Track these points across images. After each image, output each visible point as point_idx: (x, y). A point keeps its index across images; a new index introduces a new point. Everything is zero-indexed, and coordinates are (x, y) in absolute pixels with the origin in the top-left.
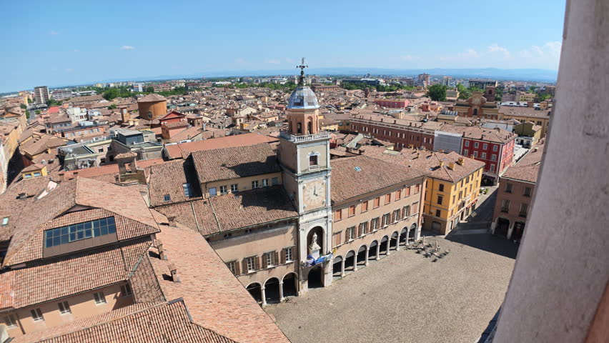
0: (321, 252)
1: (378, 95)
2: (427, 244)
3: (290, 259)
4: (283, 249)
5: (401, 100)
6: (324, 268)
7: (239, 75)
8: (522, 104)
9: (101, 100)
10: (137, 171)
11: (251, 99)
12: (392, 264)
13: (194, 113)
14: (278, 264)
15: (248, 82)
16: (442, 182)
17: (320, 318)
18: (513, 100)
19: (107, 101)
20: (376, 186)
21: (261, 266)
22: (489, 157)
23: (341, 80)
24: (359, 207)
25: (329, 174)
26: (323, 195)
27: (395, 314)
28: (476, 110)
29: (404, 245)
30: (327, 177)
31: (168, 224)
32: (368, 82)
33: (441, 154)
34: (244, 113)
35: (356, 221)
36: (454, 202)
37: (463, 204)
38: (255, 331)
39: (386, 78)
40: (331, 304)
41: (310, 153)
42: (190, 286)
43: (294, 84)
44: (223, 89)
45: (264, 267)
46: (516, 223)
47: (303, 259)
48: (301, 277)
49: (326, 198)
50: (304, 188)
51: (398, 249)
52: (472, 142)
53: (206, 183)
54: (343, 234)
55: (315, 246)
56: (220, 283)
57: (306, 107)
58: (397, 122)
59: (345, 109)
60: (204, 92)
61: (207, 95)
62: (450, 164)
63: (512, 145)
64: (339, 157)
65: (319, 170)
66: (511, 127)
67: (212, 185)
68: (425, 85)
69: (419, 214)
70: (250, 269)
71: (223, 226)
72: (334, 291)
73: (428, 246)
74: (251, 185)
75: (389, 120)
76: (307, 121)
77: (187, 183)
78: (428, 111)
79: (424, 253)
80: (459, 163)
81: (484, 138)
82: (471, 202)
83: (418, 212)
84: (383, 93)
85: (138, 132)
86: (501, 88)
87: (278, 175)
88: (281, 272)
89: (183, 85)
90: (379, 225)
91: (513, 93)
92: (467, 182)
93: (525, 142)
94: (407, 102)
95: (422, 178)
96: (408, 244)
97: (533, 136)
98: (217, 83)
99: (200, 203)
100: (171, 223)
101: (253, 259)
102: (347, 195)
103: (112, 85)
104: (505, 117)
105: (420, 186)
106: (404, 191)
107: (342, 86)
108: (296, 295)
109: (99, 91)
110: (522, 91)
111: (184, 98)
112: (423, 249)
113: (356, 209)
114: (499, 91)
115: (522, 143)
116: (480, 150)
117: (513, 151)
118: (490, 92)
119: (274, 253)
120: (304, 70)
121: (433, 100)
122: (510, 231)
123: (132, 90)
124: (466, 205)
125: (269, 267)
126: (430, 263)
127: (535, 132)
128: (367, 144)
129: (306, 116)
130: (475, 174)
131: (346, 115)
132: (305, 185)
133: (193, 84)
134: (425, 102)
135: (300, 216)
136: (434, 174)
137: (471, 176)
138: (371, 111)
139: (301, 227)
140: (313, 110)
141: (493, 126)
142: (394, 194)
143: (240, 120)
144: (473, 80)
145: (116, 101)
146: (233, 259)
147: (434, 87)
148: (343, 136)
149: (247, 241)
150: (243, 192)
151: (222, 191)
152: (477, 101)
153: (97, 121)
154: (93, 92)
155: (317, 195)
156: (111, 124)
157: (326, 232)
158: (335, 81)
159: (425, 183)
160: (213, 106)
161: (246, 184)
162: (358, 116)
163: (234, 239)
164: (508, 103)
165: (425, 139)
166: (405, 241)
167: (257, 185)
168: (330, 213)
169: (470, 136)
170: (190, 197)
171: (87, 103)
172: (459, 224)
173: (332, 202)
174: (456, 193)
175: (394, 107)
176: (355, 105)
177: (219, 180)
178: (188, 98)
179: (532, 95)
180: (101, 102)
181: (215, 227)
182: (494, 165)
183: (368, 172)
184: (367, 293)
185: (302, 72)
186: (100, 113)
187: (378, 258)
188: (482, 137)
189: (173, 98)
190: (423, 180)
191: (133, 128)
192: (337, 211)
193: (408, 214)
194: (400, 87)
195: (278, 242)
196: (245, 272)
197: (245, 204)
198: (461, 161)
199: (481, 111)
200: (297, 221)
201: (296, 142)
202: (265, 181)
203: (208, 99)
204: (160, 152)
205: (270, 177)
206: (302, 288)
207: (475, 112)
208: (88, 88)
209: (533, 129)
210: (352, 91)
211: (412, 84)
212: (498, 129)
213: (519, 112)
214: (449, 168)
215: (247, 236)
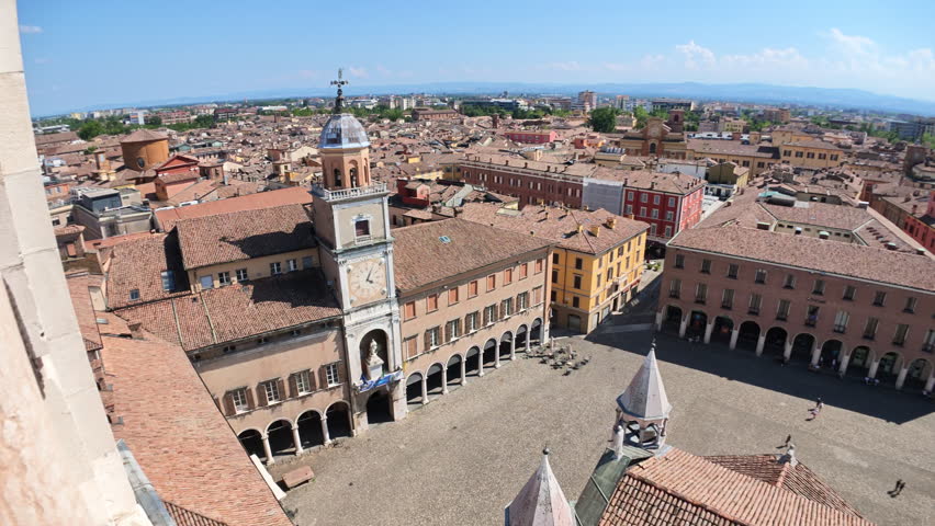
0: (386, 367)
1: (512, 124)
2: (557, 349)
3: (336, 381)
4: (323, 367)
5: (545, 132)
6: (391, 391)
7: (302, 96)
8: (725, 135)
9: (75, 139)
10: (85, 255)
11: (315, 132)
12: (502, 380)
13: (220, 157)
14: (315, 390)
15: (317, 105)
16: (580, 256)
17: (384, 468)
18: (715, 130)
19: (83, 142)
20: (471, 263)
21: (288, 393)
22: (662, 215)
23: (460, 102)
24: (444, 297)
25: (390, 248)
26: (382, 280)
27: (497, 456)
28: (653, 145)
29: (524, 351)
30: (386, 254)
31: (130, 336)
32: (502, 105)
33: (582, 213)
34: (296, 156)
35: (441, 319)
36: (599, 285)
37: (616, 287)
38: (226, 493)
39: (530, 98)
40: (402, 447)
41: (355, 217)
42: (139, 429)
43: (388, 107)
44: (272, 118)
45: (293, 395)
46: (694, 313)
47: (356, 380)
48: (355, 407)
49: (388, 286)
50: (349, 271)
51: (514, 358)
52: (638, 194)
53: (195, 269)
54: (420, 341)
55: (375, 359)
56: (192, 423)
57: (346, 145)
58: (529, 166)
59: (459, 146)
60: (242, 123)
61: (245, 128)
62: (593, 227)
63: (698, 197)
64: (423, 221)
65: (372, 242)
66: (703, 170)
67: (208, 271)
68: (588, 109)
69: (545, 304)
70: (270, 399)
71: (221, 335)
72: (410, 425)
73: (560, 352)
74: (270, 269)
75: (517, 163)
76: (348, 167)
77: (169, 269)
78: (583, 148)
79: (552, 362)
80: (608, 225)
81: (655, 188)
82: (629, 284)
83: (542, 301)
84: (521, 121)
85: (113, 191)
86: (699, 111)
87: (313, 253)
88: (321, 402)
89: (212, 112)
90: (479, 323)
91: (716, 119)
92: (621, 253)
93: (723, 191)
94: (553, 135)
95: (546, 249)
96: (529, 350)
97: (734, 183)
98: (265, 108)
99: (187, 301)
100: (134, 334)
101: (274, 383)
102: (423, 279)
103: (97, 115)
104: (697, 156)
105: (544, 261)
106: (518, 270)
107: (460, 111)
108: (350, 434)
109: (74, 124)
110: (730, 116)
111: (209, 134)
112: (551, 357)
113: (439, 300)
114: (695, 116)
115: (718, 194)
116: (650, 206)
117: (700, 206)
118: (676, 118)
119: (308, 373)
120: (342, 87)
121: (595, 130)
122: (683, 325)
123: (128, 122)
124: (621, 289)
125: (301, 394)
126: (560, 378)
127: (736, 176)
128: (477, 200)
129: (347, 158)
130: (632, 241)
131: (457, 156)
132: (350, 267)
133: (228, 110)
134: (582, 134)
135: (343, 315)
136: (566, 243)
137: (626, 246)
138: (497, 149)
139: (348, 332)
140: (357, 150)
141: (672, 168)
142: (500, 276)
143: (286, 168)
144: (658, 100)
145: (98, 141)
146: (240, 385)
147: (598, 111)
148: (442, 187)
149: (261, 355)
150: (255, 281)
151: (222, 281)
152: (654, 131)
153: (58, 176)
154: (65, 128)
155: (371, 282)
156: (82, 179)
157: (390, 338)
158: (452, 103)
159: (551, 257)
160: (253, 145)
161: (260, 268)
162: (472, 158)
163: (241, 354)
164: (705, 135)
165: (570, 190)
166: (524, 345)
167: (279, 270)
168: (395, 307)
169: (635, 185)
170: (171, 292)
171: (52, 146)
172: (609, 316)
173: (398, 291)
174: (603, 271)
175: (533, 142)
176: (474, 140)
177: (215, 264)
178: (216, 134)
179: (742, 122)
180: (74, 142)
181: (208, 337)
182: (670, 227)
183: (460, 244)
184: (459, 427)
185: (340, 90)
186: (64, 162)
187: (482, 374)
188: (652, 186)
189: (192, 134)
190: (548, 253)
191: (107, 185)
192: (408, 304)
193: (527, 304)
194: (547, 111)
195: (314, 355)
196: (263, 404)
197: (257, 298)
198: (611, 222)
199: (661, 145)
200: (340, 323)
201: (331, 200)
202: (291, 263)
203: (246, 134)
204: (147, 222)
205: (299, 255)
206: (359, 424)
207: (651, 147)
208: (57, 122)
209: (735, 172)
210: (475, 119)
211: (567, 106)
212: (678, 173)
213: (716, 148)
214: (591, 234)
215: (261, 349)
